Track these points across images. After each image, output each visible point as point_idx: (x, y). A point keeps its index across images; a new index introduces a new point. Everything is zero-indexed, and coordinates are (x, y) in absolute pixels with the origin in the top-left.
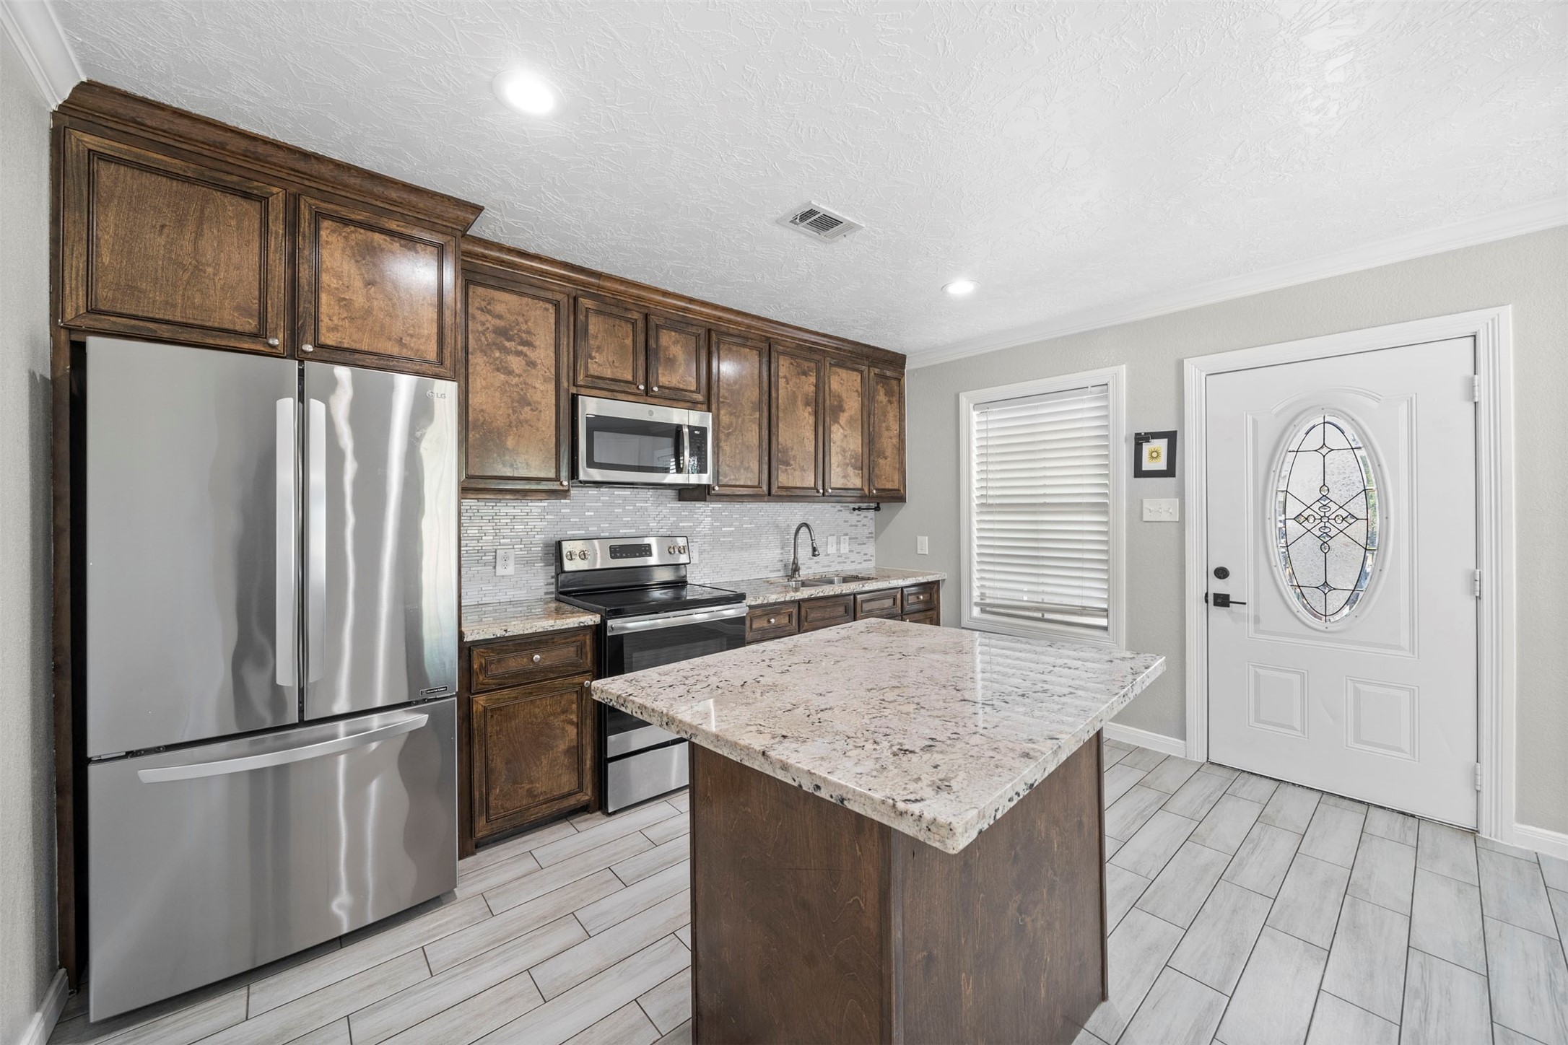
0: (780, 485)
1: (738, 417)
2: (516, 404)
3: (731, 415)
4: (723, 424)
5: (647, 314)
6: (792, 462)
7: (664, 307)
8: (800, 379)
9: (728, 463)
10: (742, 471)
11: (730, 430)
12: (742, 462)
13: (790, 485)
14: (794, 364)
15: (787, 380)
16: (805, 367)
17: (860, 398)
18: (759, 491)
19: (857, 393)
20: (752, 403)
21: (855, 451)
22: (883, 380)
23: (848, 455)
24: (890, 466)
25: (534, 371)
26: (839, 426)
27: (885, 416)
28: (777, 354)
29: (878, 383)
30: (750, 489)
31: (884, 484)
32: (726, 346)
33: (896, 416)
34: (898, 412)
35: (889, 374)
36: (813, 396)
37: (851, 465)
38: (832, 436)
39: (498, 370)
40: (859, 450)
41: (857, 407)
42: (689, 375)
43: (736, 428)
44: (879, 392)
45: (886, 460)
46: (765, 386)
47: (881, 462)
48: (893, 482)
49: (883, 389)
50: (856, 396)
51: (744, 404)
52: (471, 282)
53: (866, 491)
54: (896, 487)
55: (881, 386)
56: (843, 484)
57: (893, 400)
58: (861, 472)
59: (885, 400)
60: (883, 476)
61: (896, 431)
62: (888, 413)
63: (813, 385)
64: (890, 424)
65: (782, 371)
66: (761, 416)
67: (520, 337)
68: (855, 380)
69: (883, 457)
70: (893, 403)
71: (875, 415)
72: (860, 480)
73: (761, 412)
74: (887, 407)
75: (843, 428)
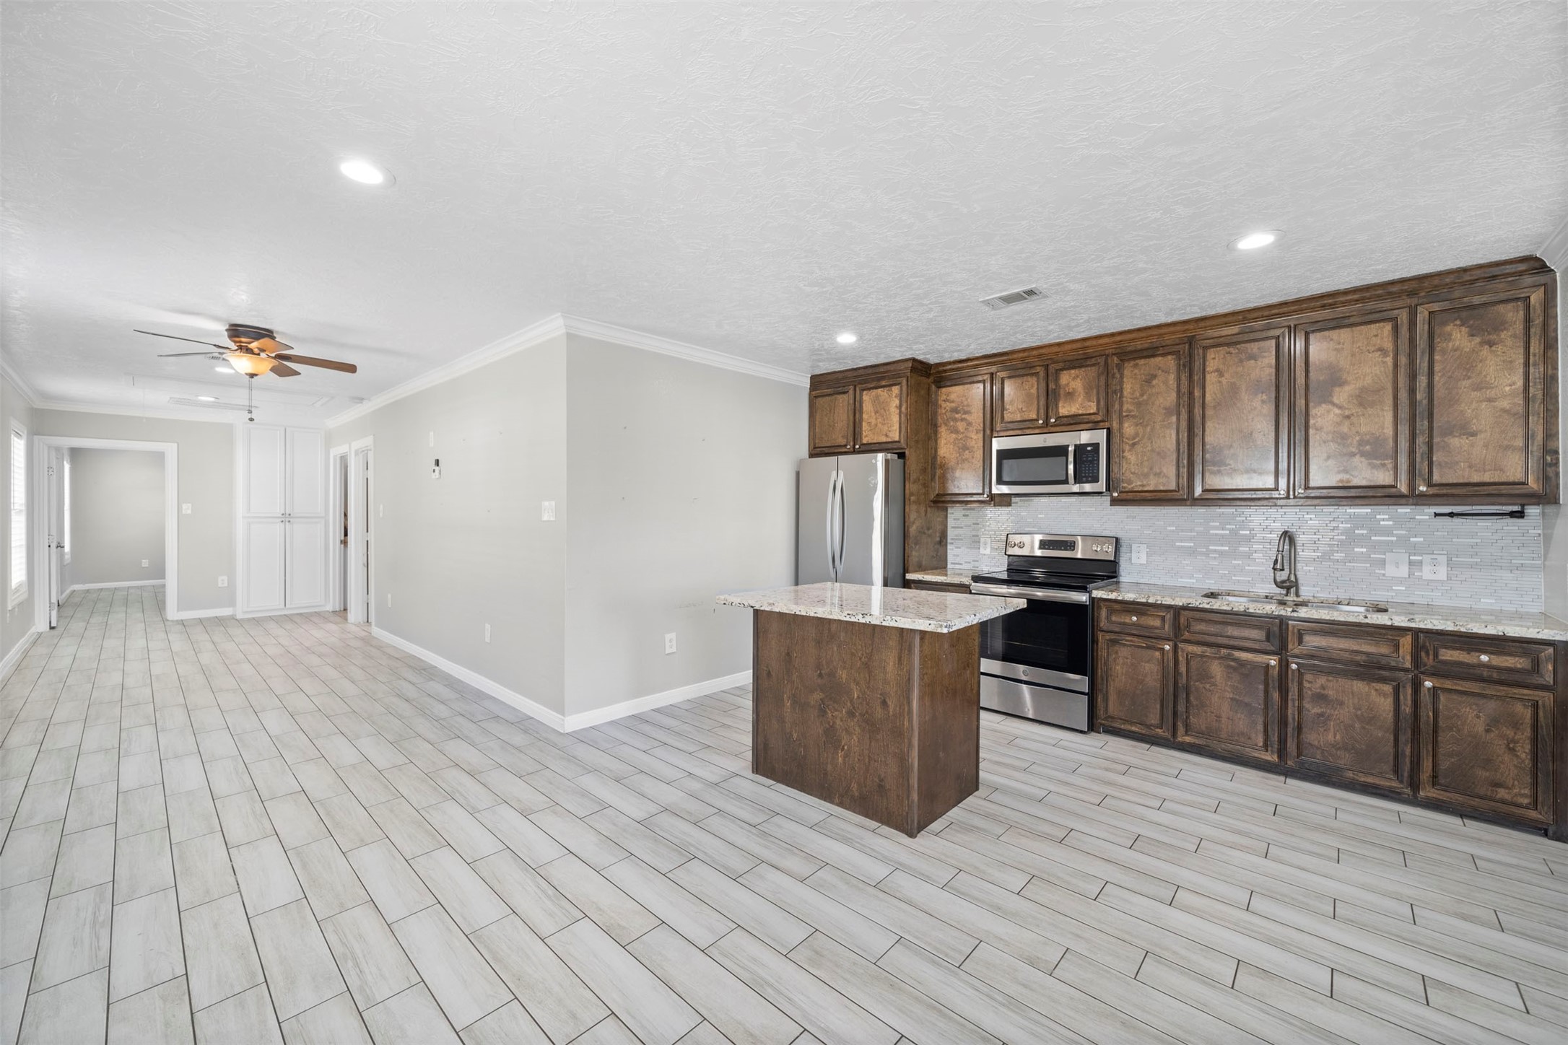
0: (1209, 487)
1: (1146, 426)
2: (961, 450)
3: (1137, 425)
4: (1127, 436)
5: (1047, 366)
6: (1229, 462)
7: (1064, 354)
8: (1243, 367)
9: (1133, 470)
10: (1152, 476)
11: (1136, 440)
12: (1151, 469)
14: (1233, 352)
15: (1220, 373)
16: (1255, 350)
17: (1388, 358)
18: (1177, 495)
19: (1379, 353)
20: (1166, 409)
21: (1373, 434)
22: (1464, 314)
23: (1355, 442)
24: (1486, 446)
25: (971, 429)
26: (1330, 407)
27: (1468, 370)
28: (1205, 348)
29: (1444, 323)
30: (1163, 494)
31: (1466, 476)
32: (1132, 363)
33: (1511, 362)
34: (1519, 353)
35: (1483, 300)
36: (1271, 380)
37: (1363, 454)
38: (1314, 421)
39: (952, 432)
40: (1385, 431)
41: (1380, 372)
42: (1090, 401)
43: (1143, 437)
44: (1450, 335)
45: (1471, 438)
46: (1184, 389)
47: (1455, 442)
48: (1497, 470)
49: (1463, 329)
50: (1379, 357)
51: (1154, 412)
52: (939, 387)
53: (1403, 488)
54: (1511, 479)
55: (1456, 325)
56: (1341, 481)
57: (1503, 336)
58: (1389, 463)
59: (1469, 344)
60: (1462, 464)
61: (1510, 385)
62: (1481, 361)
63: (1271, 367)
64: (1488, 379)
65: (1211, 366)
66: (1178, 420)
67: (964, 410)
68: (1376, 336)
69: (1460, 435)
70: (1502, 341)
71: (1435, 373)
72: (1387, 473)
73: (1179, 415)
74: (1477, 353)
75: (1340, 407)
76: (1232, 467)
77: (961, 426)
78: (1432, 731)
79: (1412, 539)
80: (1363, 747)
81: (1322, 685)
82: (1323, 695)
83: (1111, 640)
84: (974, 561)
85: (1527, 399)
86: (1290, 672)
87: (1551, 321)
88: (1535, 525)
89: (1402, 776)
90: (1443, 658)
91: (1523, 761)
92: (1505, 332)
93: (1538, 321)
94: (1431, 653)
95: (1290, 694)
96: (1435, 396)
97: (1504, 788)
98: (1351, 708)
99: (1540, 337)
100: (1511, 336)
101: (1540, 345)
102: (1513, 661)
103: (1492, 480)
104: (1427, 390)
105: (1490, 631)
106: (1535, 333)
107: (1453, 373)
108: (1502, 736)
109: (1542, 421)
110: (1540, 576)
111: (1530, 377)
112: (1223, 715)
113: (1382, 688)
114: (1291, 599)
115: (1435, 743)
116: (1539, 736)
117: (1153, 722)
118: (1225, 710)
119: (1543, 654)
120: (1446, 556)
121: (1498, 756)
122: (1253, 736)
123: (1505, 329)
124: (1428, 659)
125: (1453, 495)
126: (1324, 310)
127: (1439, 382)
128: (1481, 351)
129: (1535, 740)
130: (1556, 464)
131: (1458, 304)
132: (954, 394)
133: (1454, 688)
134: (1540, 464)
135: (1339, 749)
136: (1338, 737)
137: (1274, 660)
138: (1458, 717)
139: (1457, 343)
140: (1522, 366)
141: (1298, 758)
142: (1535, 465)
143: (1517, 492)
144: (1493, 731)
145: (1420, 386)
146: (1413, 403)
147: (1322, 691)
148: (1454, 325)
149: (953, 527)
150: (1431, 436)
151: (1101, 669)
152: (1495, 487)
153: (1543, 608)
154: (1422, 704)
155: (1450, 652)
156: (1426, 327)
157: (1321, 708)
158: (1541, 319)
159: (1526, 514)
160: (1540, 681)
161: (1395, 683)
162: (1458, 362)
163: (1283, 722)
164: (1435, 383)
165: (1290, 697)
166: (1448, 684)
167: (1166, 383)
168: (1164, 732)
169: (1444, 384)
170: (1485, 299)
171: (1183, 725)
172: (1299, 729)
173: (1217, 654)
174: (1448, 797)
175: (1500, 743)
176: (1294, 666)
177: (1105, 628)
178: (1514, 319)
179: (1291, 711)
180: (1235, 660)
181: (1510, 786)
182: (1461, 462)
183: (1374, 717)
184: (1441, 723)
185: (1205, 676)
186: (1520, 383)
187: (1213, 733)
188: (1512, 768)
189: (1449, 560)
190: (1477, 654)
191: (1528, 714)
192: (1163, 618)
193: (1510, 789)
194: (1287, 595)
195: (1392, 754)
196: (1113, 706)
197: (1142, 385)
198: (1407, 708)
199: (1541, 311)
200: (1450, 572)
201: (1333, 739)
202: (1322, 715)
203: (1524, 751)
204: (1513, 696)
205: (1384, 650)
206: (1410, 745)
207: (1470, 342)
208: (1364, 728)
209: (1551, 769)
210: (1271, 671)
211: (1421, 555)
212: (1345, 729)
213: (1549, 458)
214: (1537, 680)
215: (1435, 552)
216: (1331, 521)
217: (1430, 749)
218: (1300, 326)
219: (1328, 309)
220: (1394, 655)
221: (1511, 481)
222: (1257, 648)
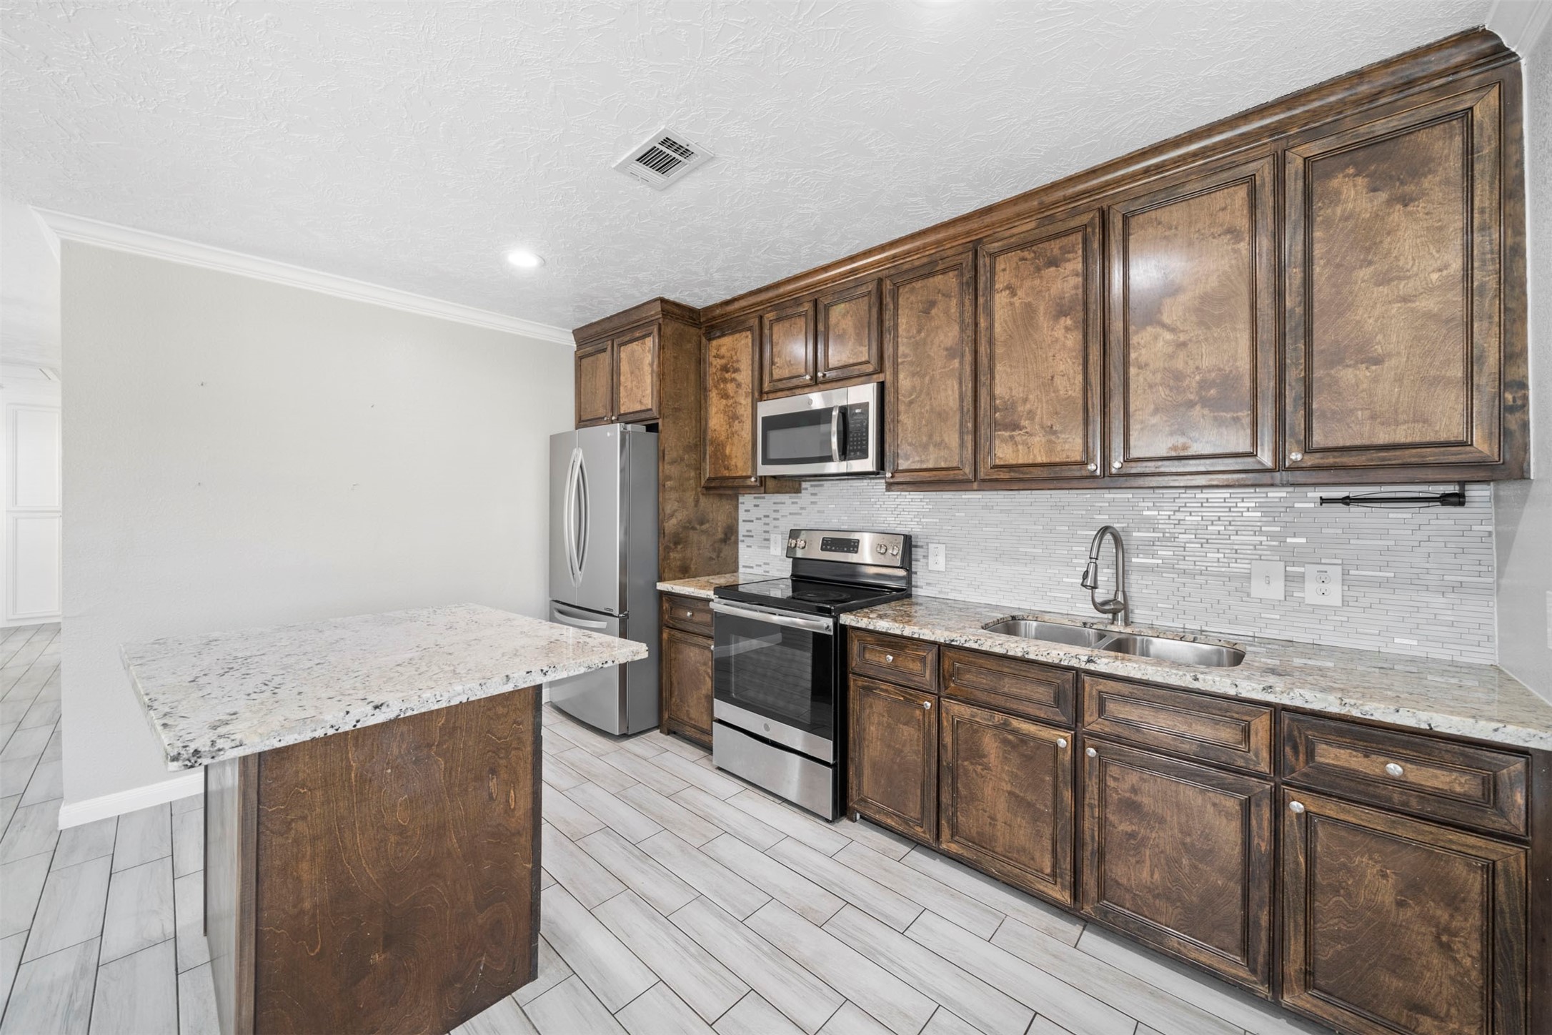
0: (998, 462)
1: (924, 376)
2: (731, 420)
3: (914, 375)
4: (903, 392)
5: (816, 300)
6: (1024, 423)
7: (833, 282)
8: (1041, 278)
10: (931, 448)
11: (913, 397)
12: (930, 437)
13: (1020, 461)
14: (1029, 257)
15: (1012, 290)
16: (1056, 251)
17: (1242, 244)
18: (958, 475)
19: (1229, 236)
20: (947, 349)
21: (1220, 370)
22: (1361, 155)
23: (1194, 384)
24: (1399, 379)
25: (740, 391)
26: (1159, 330)
27: (1368, 250)
28: (993, 256)
29: (1328, 175)
30: (944, 473)
31: (1366, 434)
32: (908, 288)
33: (1441, 229)
34: (1454, 212)
35: (1392, 124)
36: (1077, 294)
37: (1205, 402)
38: (1136, 354)
39: (722, 397)
40: (1238, 364)
41: (1231, 267)
42: (861, 345)
43: (921, 391)
44: (1338, 193)
45: (1374, 368)
46: (968, 319)
47: (1347, 375)
48: (1418, 421)
49: (1359, 180)
50: (1228, 244)
51: (933, 355)
52: (710, 340)
53: (1266, 457)
54: (1443, 437)
55: (1348, 176)
56: (1175, 448)
57: (1426, 185)
58: (1245, 415)
59: (1369, 205)
60: (1360, 413)
61: (1440, 270)
62: (1389, 233)
63: (1077, 275)
64: (1401, 263)
65: (1002, 280)
66: (961, 363)
67: (733, 367)
68: (1224, 209)
69: (1357, 362)
70: (1423, 193)
71: (1315, 261)
72: (1241, 432)
73: (962, 356)
74: (1383, 219)
75: (1172, 330)
76: (1028, 430)
77: (731, 388)
78: (1303, 890)
79: (1289, 540)
80: (1195, 899)
81: (1133, 786)
82: (1134, 802)
83: (864, 688)
84: (765, 564)
85: (1469, 293)
86: (1087, 760)
87: (1512, 149)
88: (1482, 516)
89: (1255, 961)
90: (1322, 760)
91: (1467, 973)
92: (1430, 177)
93: (1486, 148)
94: (1302, 749)
95: (1087, 795)
96: (1315, 299)
97: (1431, 1016)
98: (1176, 831)
99: (1493, 177)
100: (1440, 182)
101: (1491, 192)
102: (1448, 780)
103: (1409, 440)
104: (1302, 290)
105: (1406, 719)
106: (1483, 170)
107: (1344, 258)
108: (1428, 919)
109: (1497, 329)
110: (1491, 604)
111: (1475, 252)
112: (999, 816)
113: (1224, 802)
114: (1117, 630)
115: (1309, 912)
116: (1497, 931)
117: (912, 814)
118: (1002, 807)
119: (1505, 771)
120: (1340, 567)
121: (1420, 954)
122: (1037, 855)
123: (1430, 172)
124: (1297, 759)
125: (1344, 468)
126: (1149, 177)
127: (1321, 276)
128: (1389, 214)
129: (1490, 935)
130: (1524, 406)
131: (1349, 140)
132: (725, 345)
133: (1341, 817)
134: (1493, 406)
135: (1157, 896)
136: (1156, 876)
137: (1065, 738)
138: (1349, 871)
139: (1350, 206)
140: (1460, 235)
141: (1098, 902)
142: (1485, 409)
143: (1453, 459)
144: (1410, 906)
145: (1290, 285)
146: (1280, 314)
147: (1133, 796)
148: (1345, 177)
149: (744, 521)
150: (1308, 368)
151: (853, 729)
152: (1414, 451)
153: (1497, 657)
154: (1287, 840)
155: (1334, 751)
156: (1300, 184)
157: (1132, 823)
158: (1494, 144)
159: (1467, 499)
160: (1499, 824)
161: (1243, 797)
162: (1351, 239)
163: (1077, 843)
164: (1315, 278)
165: (1087, 801)
166: (1331, 809)
167: (947, 312)
168: (924, 832)
169: (1329, 278)
170: (1395, 123)
171: (949, 827)
172: (1101, 854)
173: (990, 721)
174: (1331, 1015)
175: (1423, 929)
176: (1091, 752)
177: (857, 670)
178: (1446, 151)
179: (1089, 824)
180: (1014, 731)
181: (1442, 1015)
182: (1357, 410)
183: (1211, 851)
184: (1320, 879)
185: (977, 754)
186: (1456, 265)
187: (986, 843)
188: (1446, 981)
189: (1345, 573)
190: (1382, 759)
191: (1475, 882)
192: (923, 660)
193: (1442, 1020)
194: (1113, 623)
195: (1239, 920)
196: (865, 784)
197: (919, 317)
198: (1262, 844)
199: (1494, 129)
200: (1345, 593)
201: (1149, 879)
202: (1132, 835)
203: (1469, 953)
204: (1447, 845)
205: (1227, 734)
206: (1267, 908)
207: (1371, 201)
208: (1196, 867)
209: (1522, 999)
210: (1060, 756)
211: (1303, 564)
212: (1167, 864)
213: (1509, 396)
214: (1492, 821)
215: (1323, 561)
216: (1175, 511)
217: (1301, 922)
218: (1114, 207)
219: (1155, 175)
220: (1242, 747)
221: (1442, 440)
222: (1042, 715)
